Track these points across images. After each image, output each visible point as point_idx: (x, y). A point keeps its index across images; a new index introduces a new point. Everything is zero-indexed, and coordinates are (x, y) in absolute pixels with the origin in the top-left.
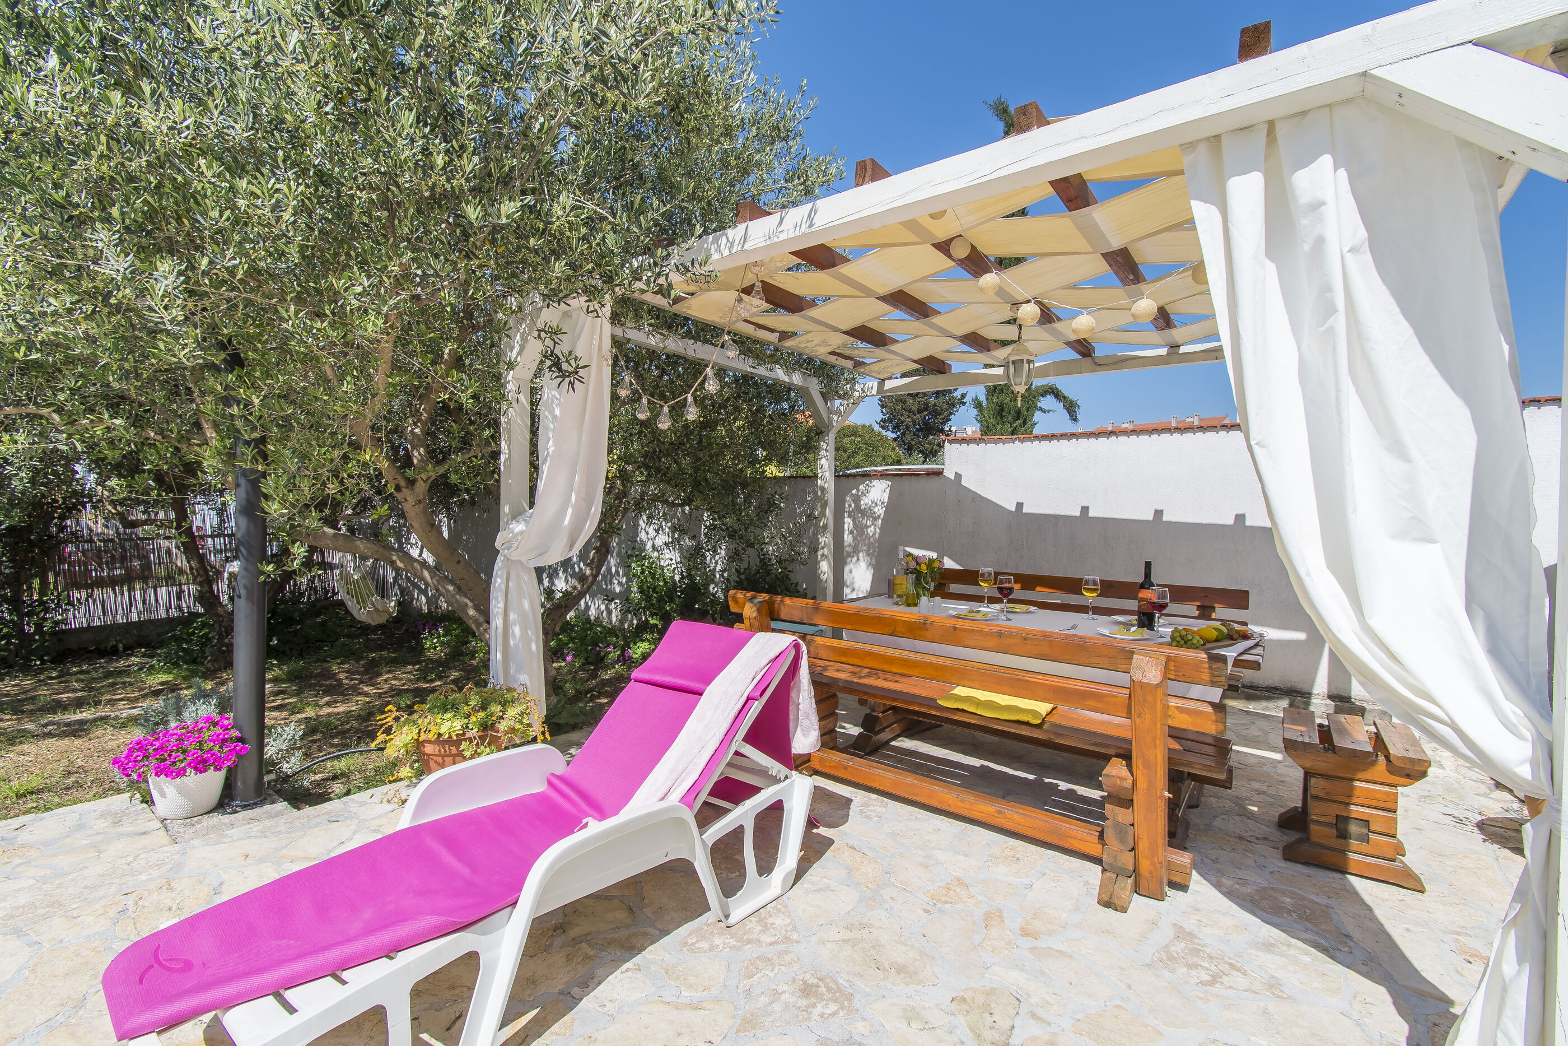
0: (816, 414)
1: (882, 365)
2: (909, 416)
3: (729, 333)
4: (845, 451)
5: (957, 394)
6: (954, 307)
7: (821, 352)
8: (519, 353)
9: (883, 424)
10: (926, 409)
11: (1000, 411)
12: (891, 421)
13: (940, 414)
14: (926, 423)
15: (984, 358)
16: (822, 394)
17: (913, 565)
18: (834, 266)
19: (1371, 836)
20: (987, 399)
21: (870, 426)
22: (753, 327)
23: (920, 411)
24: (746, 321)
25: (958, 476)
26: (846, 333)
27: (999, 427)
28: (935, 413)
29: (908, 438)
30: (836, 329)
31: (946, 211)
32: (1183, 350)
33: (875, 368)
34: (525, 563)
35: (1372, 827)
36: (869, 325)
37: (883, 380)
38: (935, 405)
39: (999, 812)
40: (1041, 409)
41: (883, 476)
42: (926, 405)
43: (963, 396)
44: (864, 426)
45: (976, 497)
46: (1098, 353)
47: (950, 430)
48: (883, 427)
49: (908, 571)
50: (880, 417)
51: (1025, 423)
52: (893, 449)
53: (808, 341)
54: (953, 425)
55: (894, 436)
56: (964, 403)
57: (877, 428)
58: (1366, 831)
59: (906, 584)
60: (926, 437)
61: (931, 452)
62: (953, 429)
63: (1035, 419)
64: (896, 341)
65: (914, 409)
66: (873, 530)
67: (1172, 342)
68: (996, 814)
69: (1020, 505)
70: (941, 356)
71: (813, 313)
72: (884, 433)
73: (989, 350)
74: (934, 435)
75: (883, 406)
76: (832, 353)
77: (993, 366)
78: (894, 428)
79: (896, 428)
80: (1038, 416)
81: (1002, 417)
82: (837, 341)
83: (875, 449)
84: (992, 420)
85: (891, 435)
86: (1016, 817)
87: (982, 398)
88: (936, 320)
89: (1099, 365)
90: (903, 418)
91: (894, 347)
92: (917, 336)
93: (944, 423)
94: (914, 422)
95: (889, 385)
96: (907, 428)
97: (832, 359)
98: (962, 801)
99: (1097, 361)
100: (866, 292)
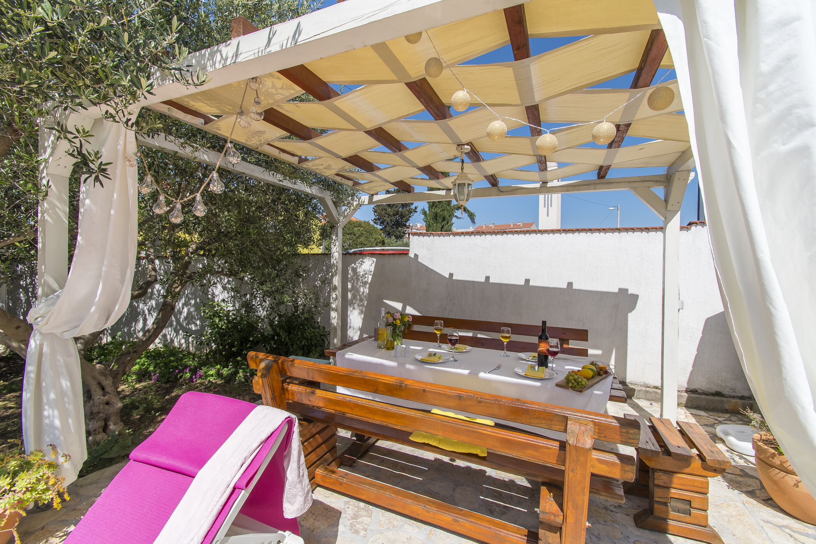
0: (330, 215)
1: (371, 185)
2: (389, 217)
3: (231, 142)
4: (355, 235)
5: (413, 207)
6: (419, 145)
7: (329, 173)
8: (51, 154)
9: (375, 221)
10: (397, 214)
11: (435, 216)
12: (380, 219)
13: (404, 217)
14: (397, 221)
15: (433, 184)
16: (334, 203)
17: (391, 320)
18: (329, 98)
19: (693, 511)
20: (429, 210)
21: (368, 222)
22: (278, 151)
23: (394, 215)
24: (269, 144)
25: (416, 256)
26: (345, 159)
27: (435, 225)
28: (402, 216)
29: (388, 229)
30: (338, 156)
31: (420, 34)
32: (549, 185)
33: (366, 187)
34: (59, 335)
35: (693, 505)
36: (361, 155)
37: (373, 195)
38: (402, 212)
39: (456, 521)
40: (456, 216)
41: (372, 254)
42: (398, 212)
43: (416, 208)
44: (365, 222)
45: (427, 269)
46: (500, 185)
47: (409, 225)
48: (375, 223)
49: (388, 325)
50: (374, 217)
51: (448, 223)
52: (380, 234)
53: (319, 165)
54: (410, 223)
55: (381, 227)
56: (416, 212)
57: (372, 223)
58: (688, 507)
59: (387, 333)
60: (397, 228)
61: (400, 236)
62: (411, 225)
63: (453, 221)
64: (379, 169)
65: (391, 214)
66: (365, 290)
67: (544, 180)
68: (453, 523)
69: (451, 275)
70: (408, 181)
71: (320, 141)
72: (376, 226)
73: (438, 179)
74: (401, 227)
75: (375, 212)
76: (337, 175)
77: (439, 189)
78: (381, 223)
79: (382, 223)
80: (454, 220)
81: (436, 219)
82: (339, 165)
83: (371, 234)
84: (432, 221)
85: (379, 227)
86: (467, 524)
87: (427, 209)
88: (406, 154)
89: (502, 192)
90: (385, 218)
91: (378, 173)
92: (394, 166)
93: (406, 222)
94: (391, 220)
95: (376, 198)
96: (388, 223)
97: (338, 179)
98: (427, 512)
99: (500, 189)
100: (358, 126)
